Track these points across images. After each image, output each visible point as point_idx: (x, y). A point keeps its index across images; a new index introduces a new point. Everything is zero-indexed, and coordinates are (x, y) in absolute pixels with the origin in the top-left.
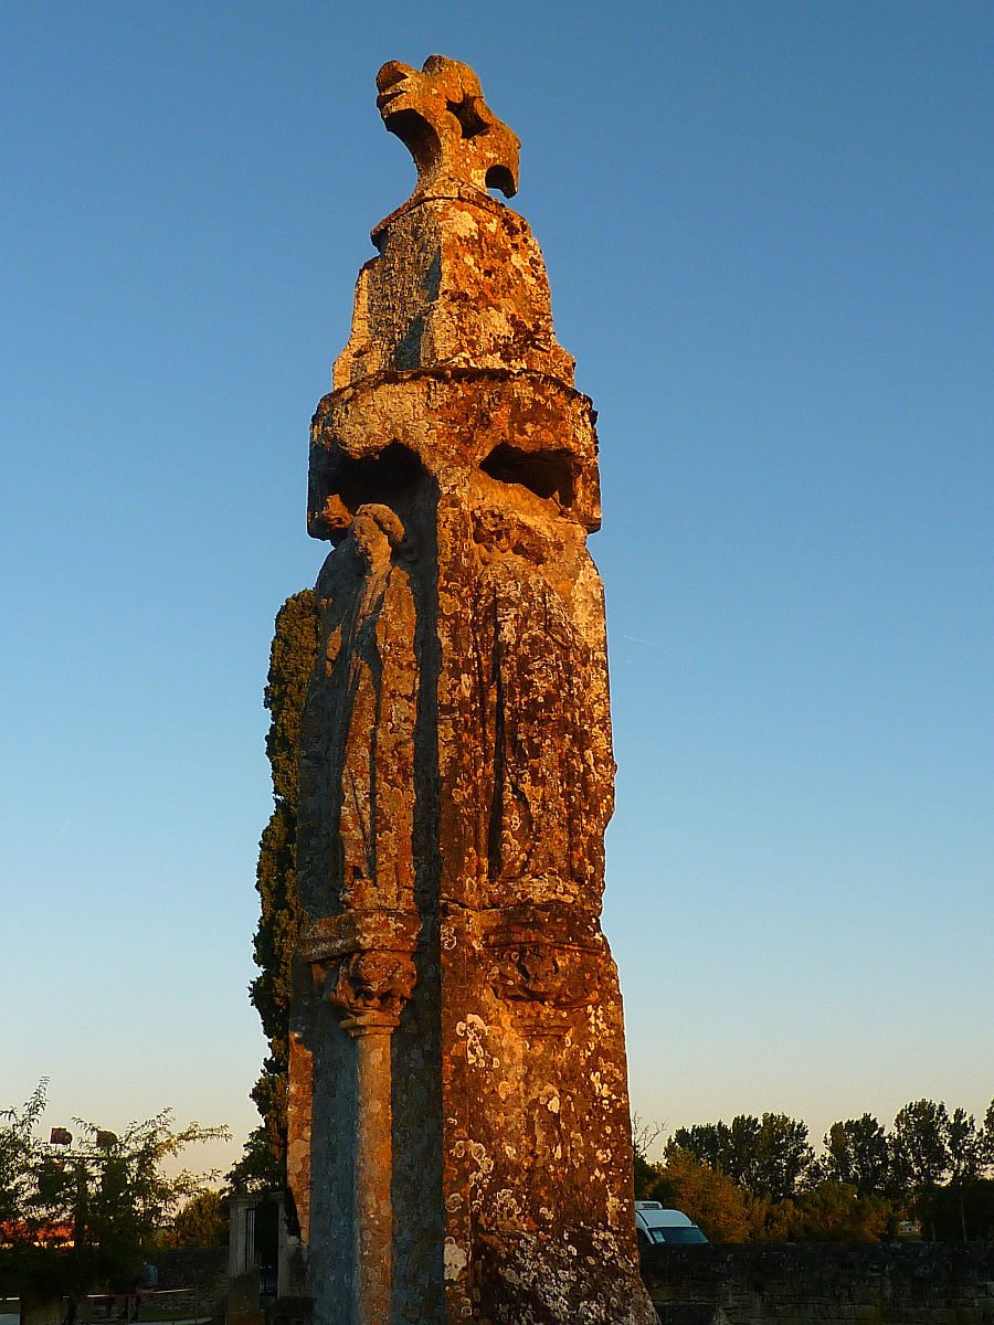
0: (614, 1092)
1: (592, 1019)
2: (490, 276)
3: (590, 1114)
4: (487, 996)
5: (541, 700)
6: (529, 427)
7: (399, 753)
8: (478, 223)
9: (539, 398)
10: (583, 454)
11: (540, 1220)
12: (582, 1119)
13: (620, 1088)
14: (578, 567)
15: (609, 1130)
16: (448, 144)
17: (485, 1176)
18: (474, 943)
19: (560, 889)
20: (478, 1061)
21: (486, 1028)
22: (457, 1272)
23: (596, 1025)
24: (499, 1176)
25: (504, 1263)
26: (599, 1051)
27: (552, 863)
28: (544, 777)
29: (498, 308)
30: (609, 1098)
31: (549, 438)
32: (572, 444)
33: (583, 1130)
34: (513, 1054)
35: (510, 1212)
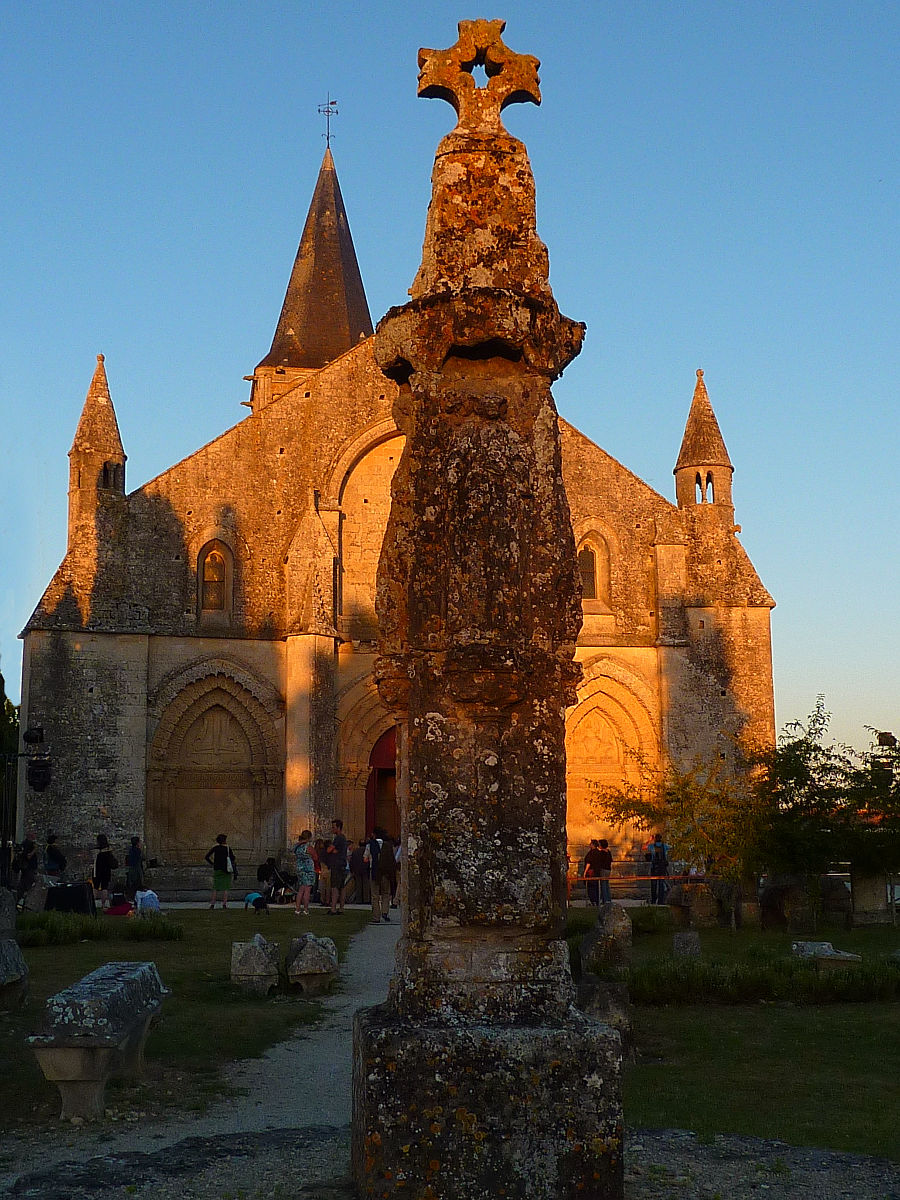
0: (551, 751)
1: (537, 708)
2: (477, 204)
3: (531, 764)
4: (445, 702)
5: (471, 517)
6: (467, 331)
7: (401, 560)
8: (467, 166)
9: (470, 308)
10: (509, 337)
11: (479, 825)
12: (525, 768)
13: (559, 748)
14: (539, 407)
15: (547, 774)
16: (463, 99)
17: (440, 801)
18: (435, 672)
19: (478, 636)
20: (436, 738)
21: (444, 719)
22: (413, 851)
23: (541, 711)
24: (453, 800)
25: (439, 848)
26: (542, 726)
27: (475, 621)
28: (470, 567)
29: (484, 226)
30: (548, 755)
31: (481, 334)
32: (499, 333)
33: (525, 773)
34: (465, 732)
35: (460, 821)
